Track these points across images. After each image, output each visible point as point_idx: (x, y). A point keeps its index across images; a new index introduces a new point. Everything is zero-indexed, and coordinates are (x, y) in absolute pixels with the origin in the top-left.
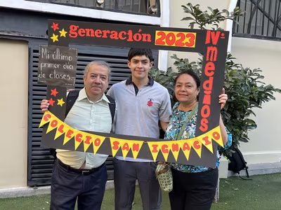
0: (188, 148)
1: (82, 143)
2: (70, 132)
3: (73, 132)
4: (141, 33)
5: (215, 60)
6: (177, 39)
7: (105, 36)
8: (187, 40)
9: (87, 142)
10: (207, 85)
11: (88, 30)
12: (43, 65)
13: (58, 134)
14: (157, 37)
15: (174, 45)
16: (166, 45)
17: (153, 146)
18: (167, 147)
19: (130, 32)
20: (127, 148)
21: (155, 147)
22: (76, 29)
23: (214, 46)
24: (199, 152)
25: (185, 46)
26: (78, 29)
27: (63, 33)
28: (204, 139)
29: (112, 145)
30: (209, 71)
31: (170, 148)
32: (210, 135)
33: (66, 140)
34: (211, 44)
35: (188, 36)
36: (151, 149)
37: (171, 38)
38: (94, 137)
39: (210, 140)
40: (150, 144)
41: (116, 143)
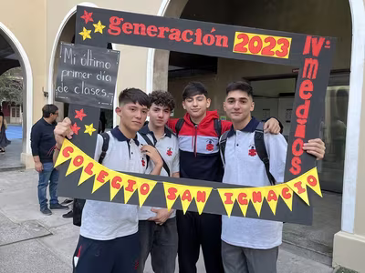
0: (274, 198)
1: (122, 190)
2: (103, 174)
3: (107, 174)
4: (214, 34)
5: (314, 77)
6: (265, 45)
7: (161, 35)
8: (278, 48)
9: (130, 189)
10: (302, 112)
11: (136, 25)
12: (65, 73)
13: (84, 177)
14: (237, 41)
15: (260, 54)
16: (249, 52)
17: (226, 194)
18: (245, 195)
19: (199, 32)
20: (189, 198)
21: (229, 195)
22: (118, 23)
23: (314, 58)
24: (289, 203)
25: (275, 56)
26: (122, 23)
27: (99, 27)
28: (295, 185)
29: (167, 194)
30: (306, 93)
31: (250, 197)
32: (303, 179)
33: (97, 185)
34: (310, 55)
35: (279, 42)
36: (224, 199)
37: (256, 44)
38: (140, 182)
39: (304, 186)
40: (222, 192)
41: (173, 191)
